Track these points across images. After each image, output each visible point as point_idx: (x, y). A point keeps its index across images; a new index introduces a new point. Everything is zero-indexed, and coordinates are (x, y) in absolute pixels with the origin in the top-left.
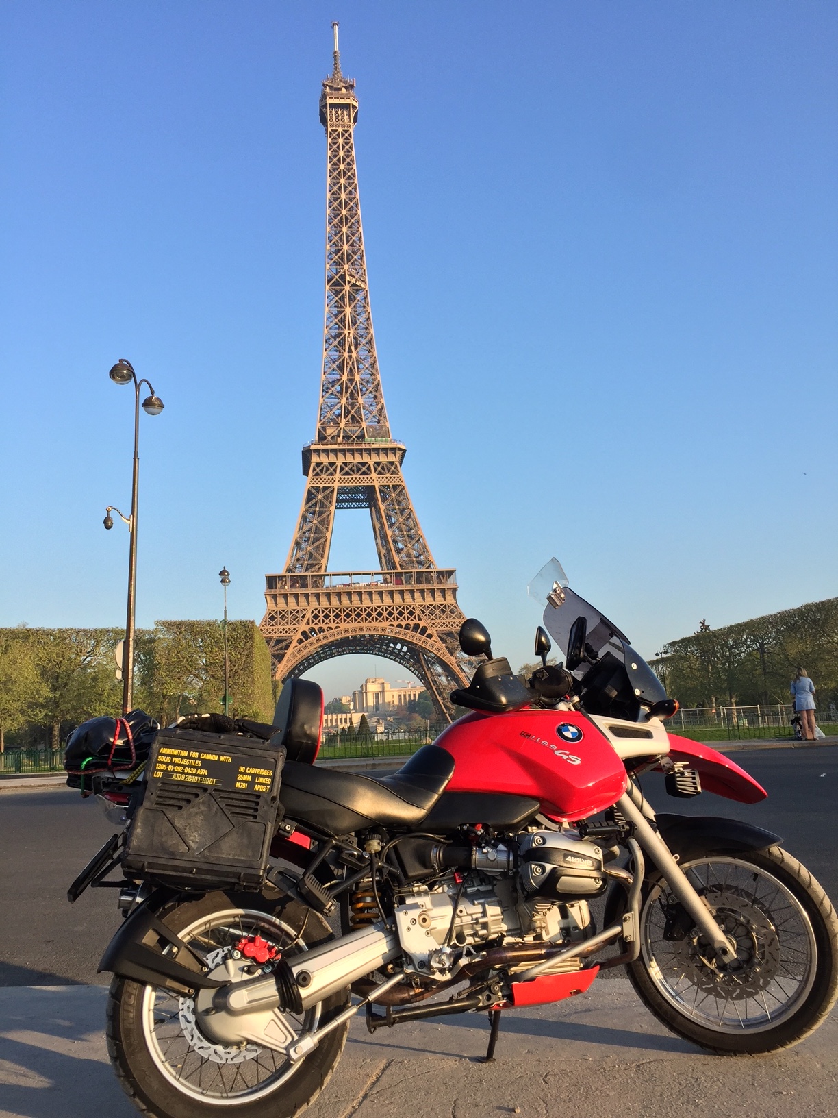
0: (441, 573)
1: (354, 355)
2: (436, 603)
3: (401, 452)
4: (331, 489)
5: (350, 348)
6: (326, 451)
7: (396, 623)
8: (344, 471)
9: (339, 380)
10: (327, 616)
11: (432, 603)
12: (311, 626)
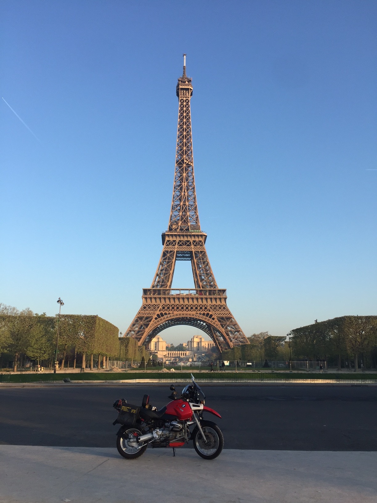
0: (220, 291)
1: (186, 194)
2: (217, 304)
3: (205, 237)
4: (173, 252)
5: (184, 191)
6: (172, 235)
7: (198, 312)
8: (179, 244)
9: (179, 204)
10: (168, 308)
11: (215, 304)
12: (161, 312)
